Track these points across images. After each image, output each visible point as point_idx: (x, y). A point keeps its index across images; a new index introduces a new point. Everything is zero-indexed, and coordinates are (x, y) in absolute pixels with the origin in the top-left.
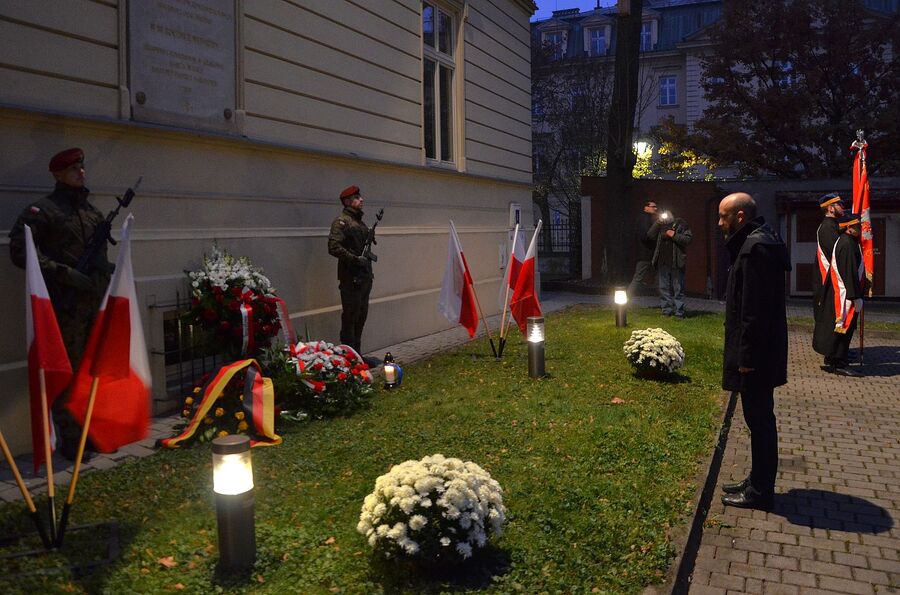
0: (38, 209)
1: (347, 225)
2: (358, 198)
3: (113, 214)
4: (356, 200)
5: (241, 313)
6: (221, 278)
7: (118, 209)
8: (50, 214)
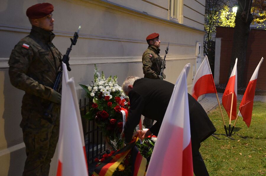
0: (28, 46)
1: (153, 57)
2: (158, 40)
3: (69, 50)
4: (157, 42)
5: (122, 114)
6: (108, 91)
7: (71, 47)
8: (36, 50)
